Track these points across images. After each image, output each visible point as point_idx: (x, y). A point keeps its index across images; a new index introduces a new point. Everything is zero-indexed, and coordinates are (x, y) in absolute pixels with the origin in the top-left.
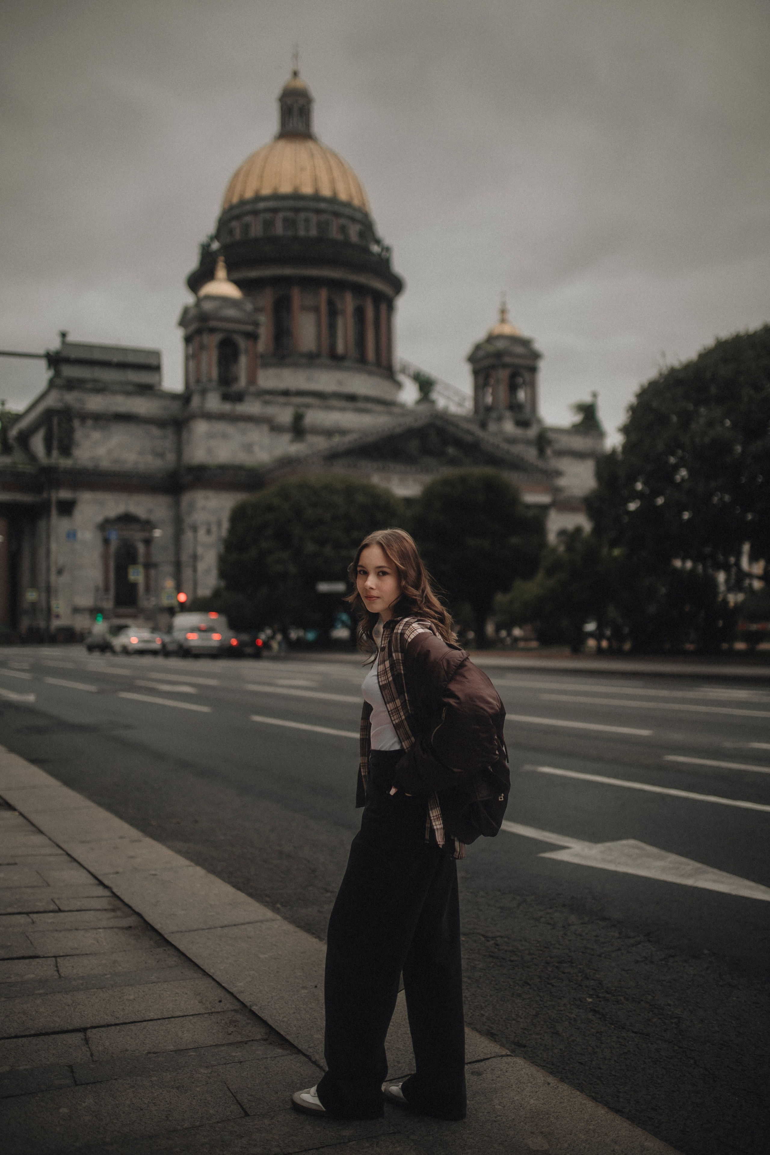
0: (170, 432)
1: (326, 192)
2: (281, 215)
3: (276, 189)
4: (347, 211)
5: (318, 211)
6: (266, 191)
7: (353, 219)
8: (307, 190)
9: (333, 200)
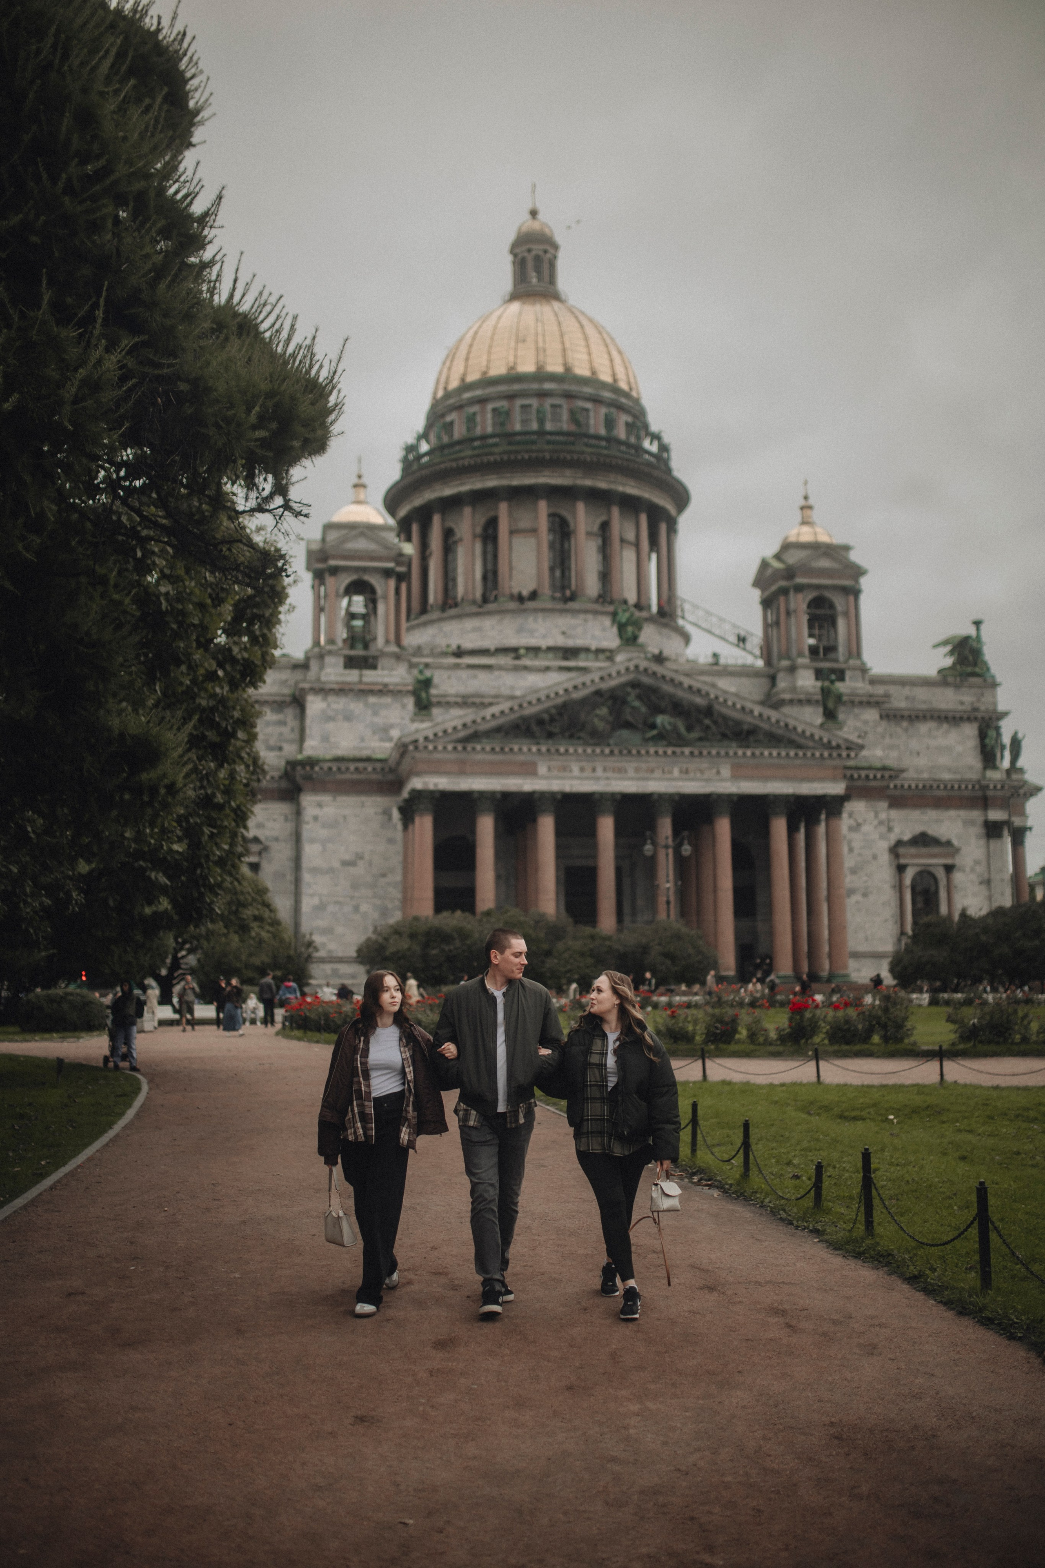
0: (290, 714)
1: (555, 367)
2: (490, 406)
3: (485, 373)
4: (588, 390)
5: (542, 395)
6: (473, 377)
7: (597, 400)
8: (527, 367)
9: (567, 376)
